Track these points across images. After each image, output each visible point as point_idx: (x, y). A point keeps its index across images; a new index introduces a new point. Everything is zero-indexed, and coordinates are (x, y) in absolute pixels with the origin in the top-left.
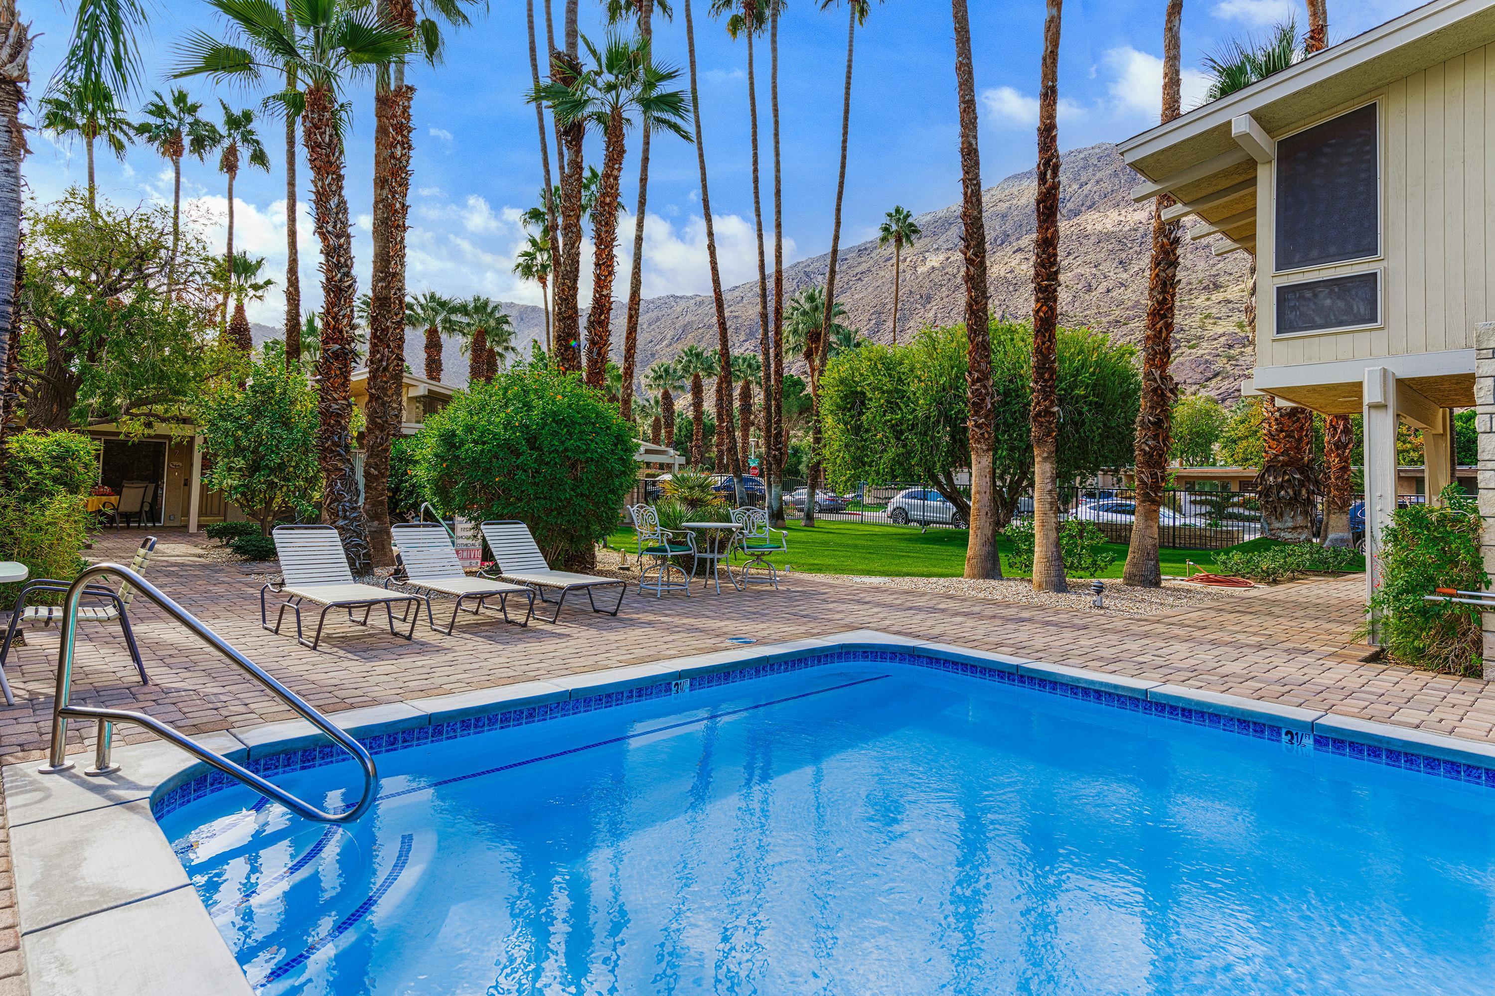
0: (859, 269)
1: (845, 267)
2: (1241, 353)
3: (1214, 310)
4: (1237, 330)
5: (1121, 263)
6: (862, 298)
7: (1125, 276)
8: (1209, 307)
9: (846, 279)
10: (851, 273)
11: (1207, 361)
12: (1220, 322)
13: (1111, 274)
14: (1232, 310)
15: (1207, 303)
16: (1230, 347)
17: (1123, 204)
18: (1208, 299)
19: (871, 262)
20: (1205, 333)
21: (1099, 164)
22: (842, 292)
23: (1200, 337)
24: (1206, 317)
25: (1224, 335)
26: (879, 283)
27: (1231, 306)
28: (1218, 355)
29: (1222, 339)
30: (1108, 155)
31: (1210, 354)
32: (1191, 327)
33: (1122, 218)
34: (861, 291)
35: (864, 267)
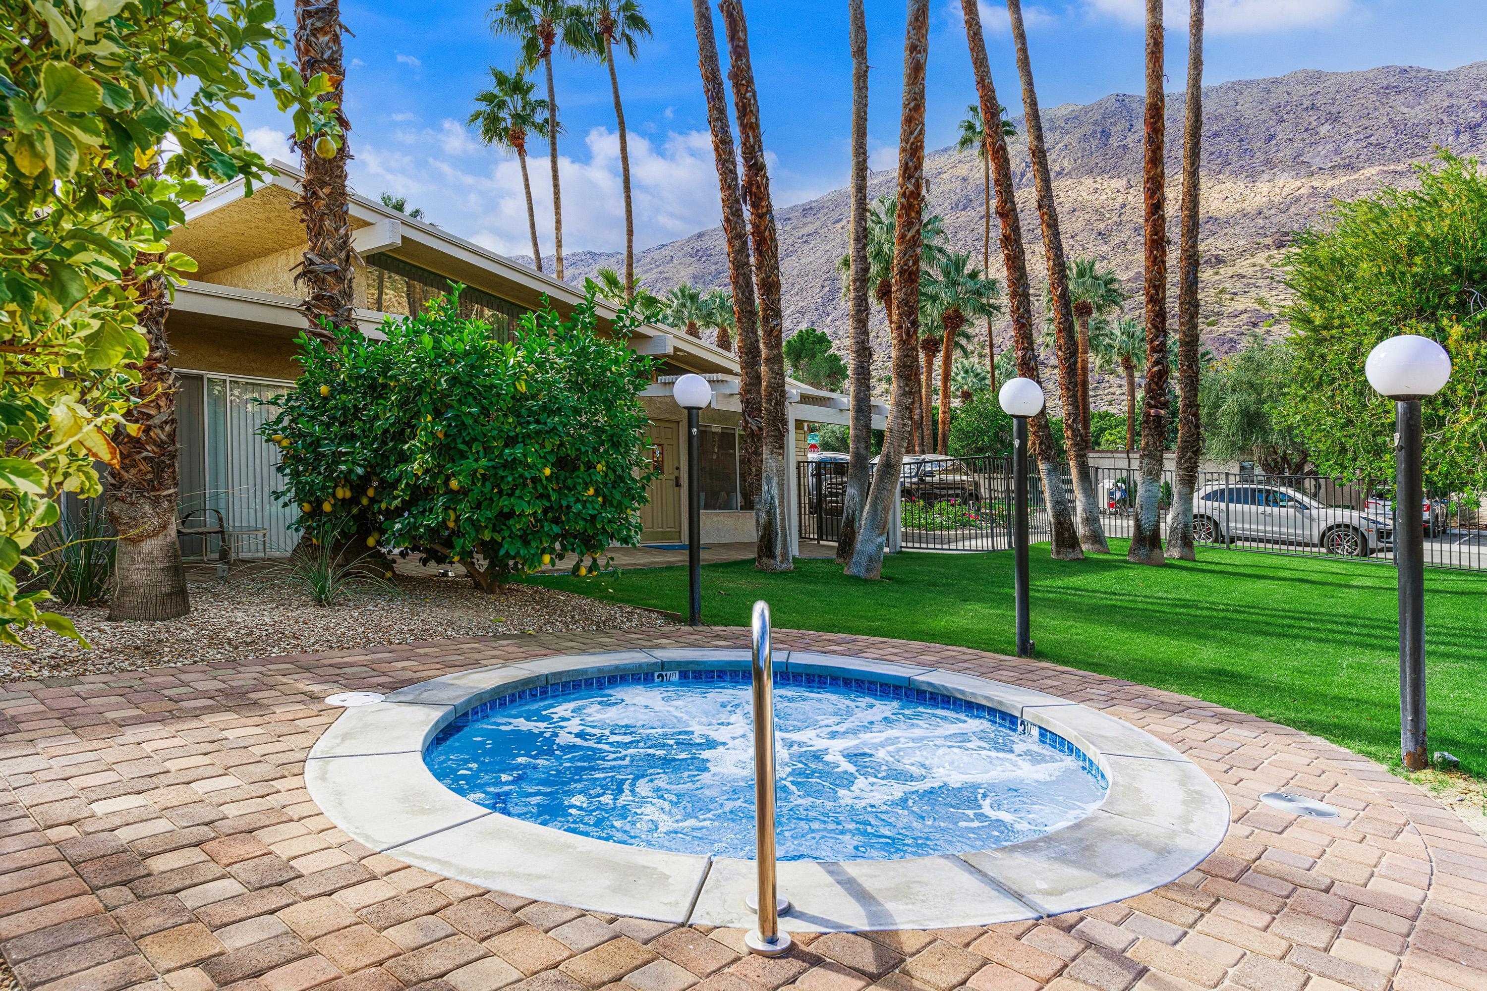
0: (805, 231)
1: (788, 228)
2: (1268, 332)
3: (1227, 285)
4: (1258, 307)
5: (1100, 234)
6: (811, 263)
7: (1105, 248)
8: (1221, 281)
9: (790, 241)
10: (796, 235)
11: (1231, 340)
12: (1237, 298)
13: (1090, 246)
14: (1248, 285)
15: (1217, 278)
16: (1255, 325)
17: (1096, 171)
18: (1217, 273)
19: (818, 223)
20: (1224, 309)
21: (1067, 127)
22: (787, 256)
23: (1218, 314)
24: (1221, 292)
25: (1244, 311)
26: (829, 246)
27: (1245, 281)
28: (1242, 334)
29: (1244, 317)
30: (1076, 117)
31: (1233, 332)
32: (1206, 302)
33: (1098, 186)
34: (808, 255)
35: (810, 228)
